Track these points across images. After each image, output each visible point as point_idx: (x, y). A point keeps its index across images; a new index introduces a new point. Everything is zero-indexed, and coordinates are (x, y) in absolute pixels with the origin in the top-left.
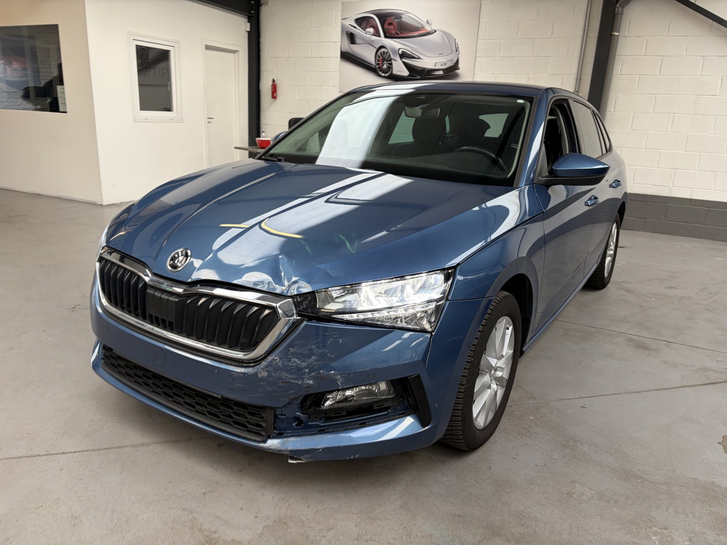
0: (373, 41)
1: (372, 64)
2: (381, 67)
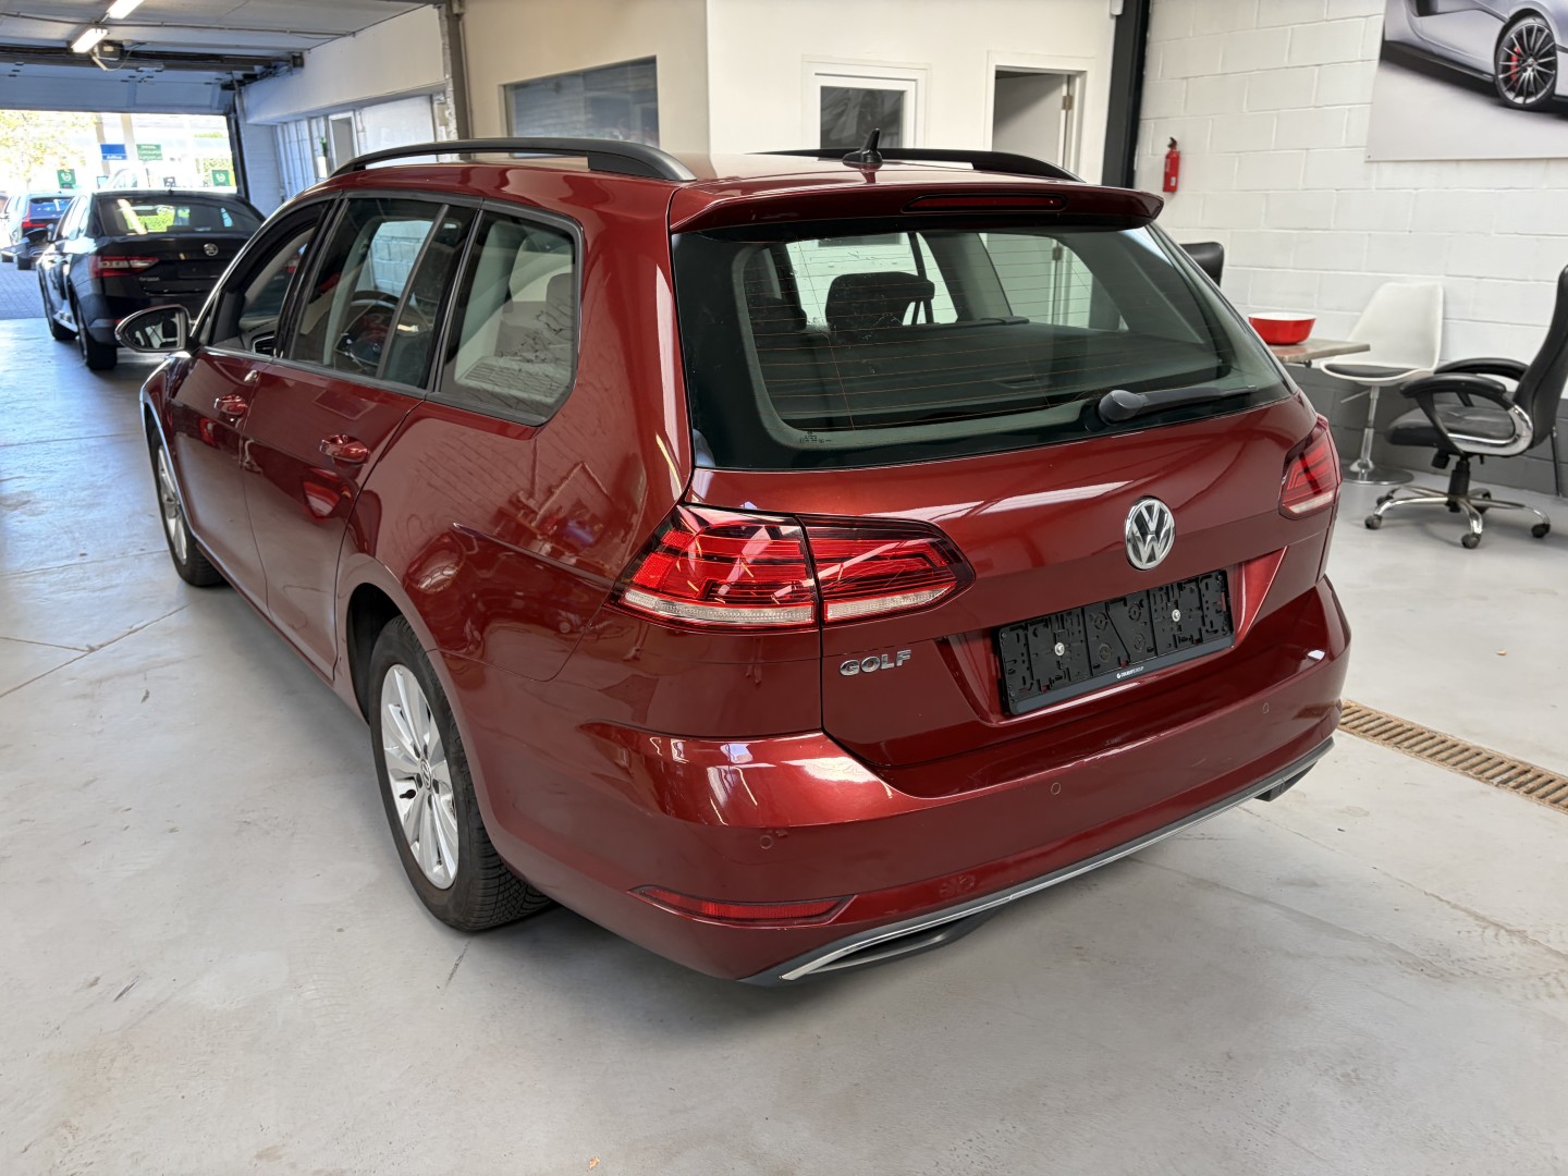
1: (1482, 72)
2: (1514, 78)
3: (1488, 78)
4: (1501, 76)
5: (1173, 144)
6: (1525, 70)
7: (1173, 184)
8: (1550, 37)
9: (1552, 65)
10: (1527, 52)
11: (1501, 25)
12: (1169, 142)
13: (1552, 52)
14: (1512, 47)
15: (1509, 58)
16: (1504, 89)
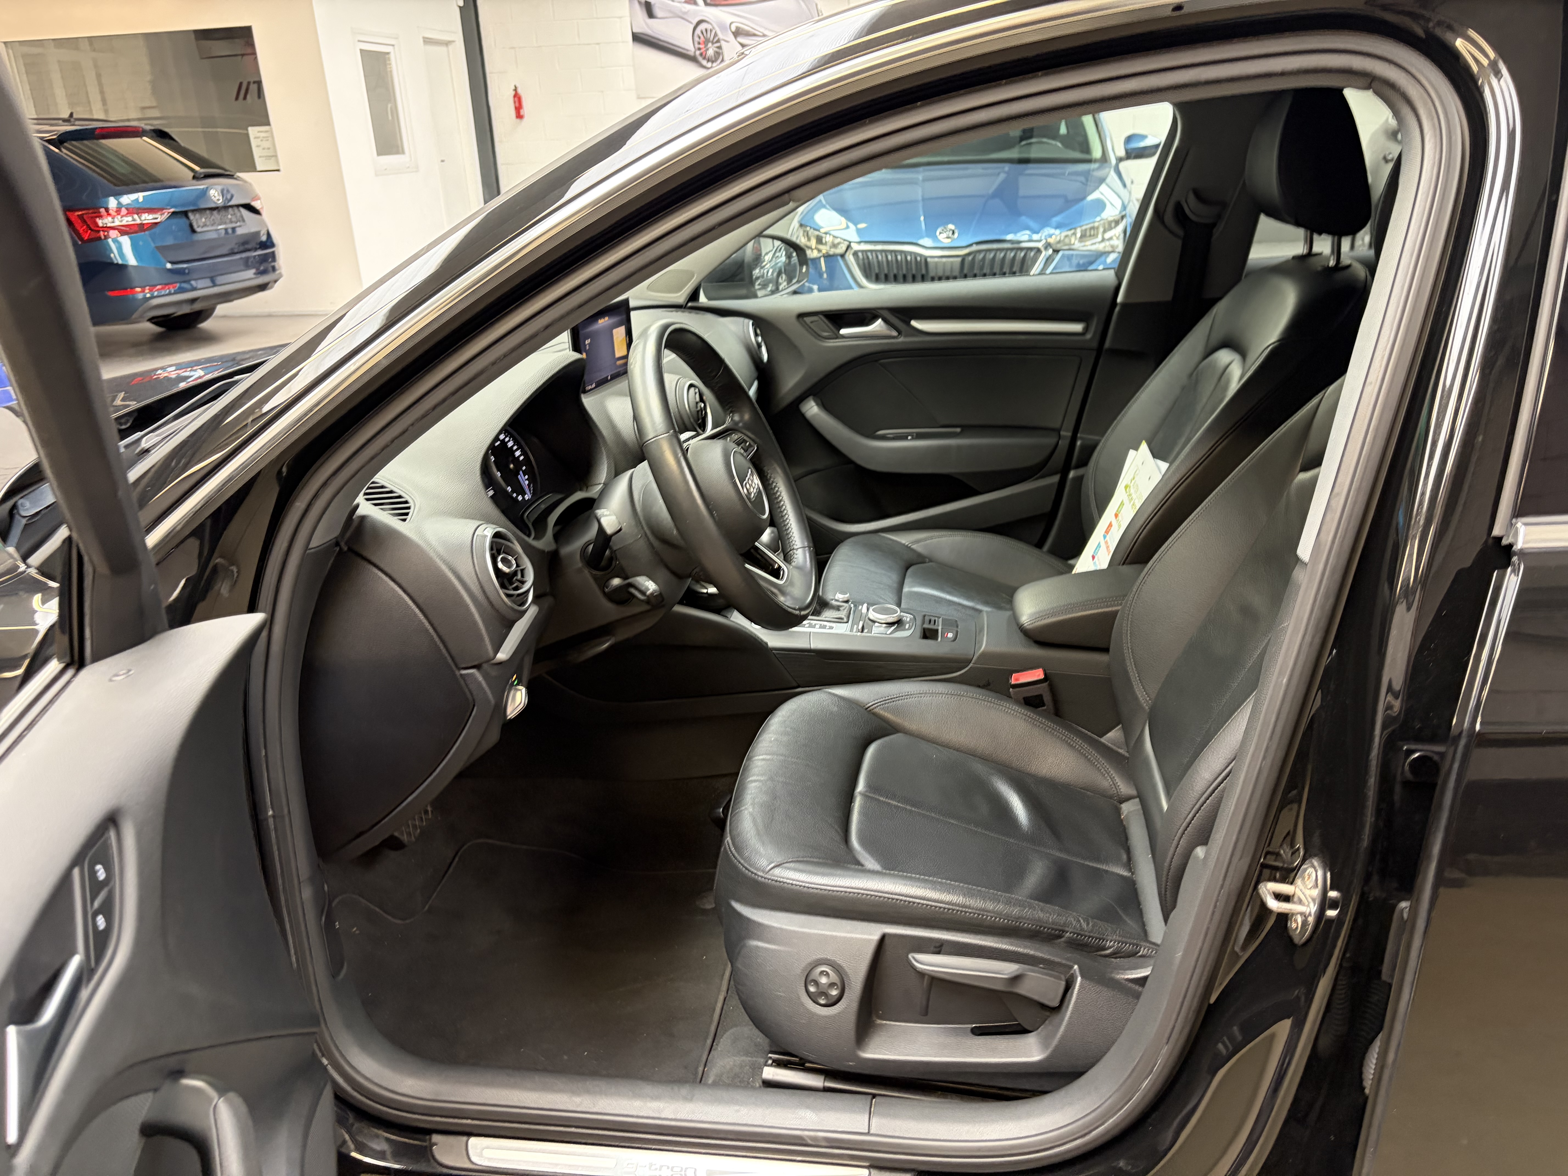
0: (686, 13)
1: (687, 50)
2: (704, 54)
3: (692, 53)
4: (698, 53)
5: (516, 90)
6: (708, 49)
7: (522, 113)
8: (716, 35)
9: (720, 48)
10: (707, 41)
11: (692, 27)
12: (514, 88)
13: (718, 41)
14: (700, 38)
15: (699, 43)
16: (700, 59)
